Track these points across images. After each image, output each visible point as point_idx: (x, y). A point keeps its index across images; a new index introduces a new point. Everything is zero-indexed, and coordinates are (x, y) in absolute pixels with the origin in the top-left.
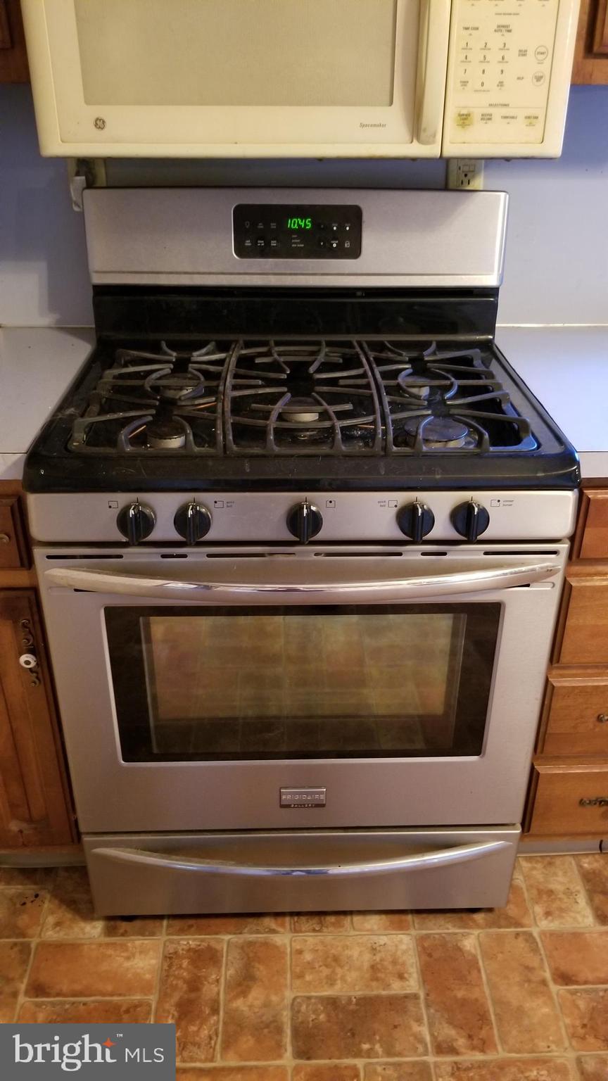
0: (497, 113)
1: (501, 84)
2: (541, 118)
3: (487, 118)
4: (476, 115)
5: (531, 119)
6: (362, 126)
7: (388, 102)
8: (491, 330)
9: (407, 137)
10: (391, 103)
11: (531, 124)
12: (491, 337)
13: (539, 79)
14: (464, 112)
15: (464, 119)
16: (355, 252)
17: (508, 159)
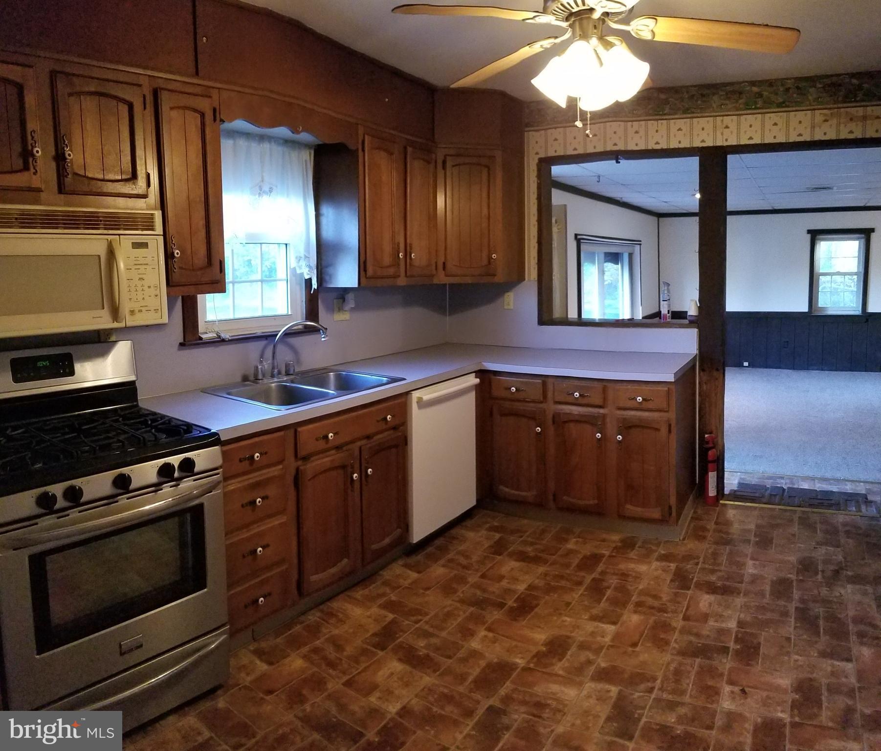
0: (144, 309)
1: (143, 299)
2: (160, 310)
3: (140, 311)
4: (137, 311)
5: (156, 310)
6: (93, 318)
7: (101, 307)
8: (136, 400)
9: (111, 320)
10: (104, 309)
11: (156, 312)
12: (135, 403)
13: (156, 296)
14: (132, 310)
15: (132, 312)
16: (72, 373)
17: (147, 326)
